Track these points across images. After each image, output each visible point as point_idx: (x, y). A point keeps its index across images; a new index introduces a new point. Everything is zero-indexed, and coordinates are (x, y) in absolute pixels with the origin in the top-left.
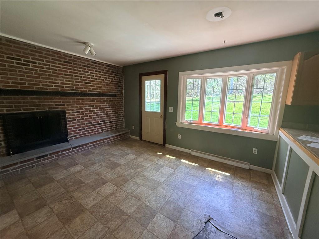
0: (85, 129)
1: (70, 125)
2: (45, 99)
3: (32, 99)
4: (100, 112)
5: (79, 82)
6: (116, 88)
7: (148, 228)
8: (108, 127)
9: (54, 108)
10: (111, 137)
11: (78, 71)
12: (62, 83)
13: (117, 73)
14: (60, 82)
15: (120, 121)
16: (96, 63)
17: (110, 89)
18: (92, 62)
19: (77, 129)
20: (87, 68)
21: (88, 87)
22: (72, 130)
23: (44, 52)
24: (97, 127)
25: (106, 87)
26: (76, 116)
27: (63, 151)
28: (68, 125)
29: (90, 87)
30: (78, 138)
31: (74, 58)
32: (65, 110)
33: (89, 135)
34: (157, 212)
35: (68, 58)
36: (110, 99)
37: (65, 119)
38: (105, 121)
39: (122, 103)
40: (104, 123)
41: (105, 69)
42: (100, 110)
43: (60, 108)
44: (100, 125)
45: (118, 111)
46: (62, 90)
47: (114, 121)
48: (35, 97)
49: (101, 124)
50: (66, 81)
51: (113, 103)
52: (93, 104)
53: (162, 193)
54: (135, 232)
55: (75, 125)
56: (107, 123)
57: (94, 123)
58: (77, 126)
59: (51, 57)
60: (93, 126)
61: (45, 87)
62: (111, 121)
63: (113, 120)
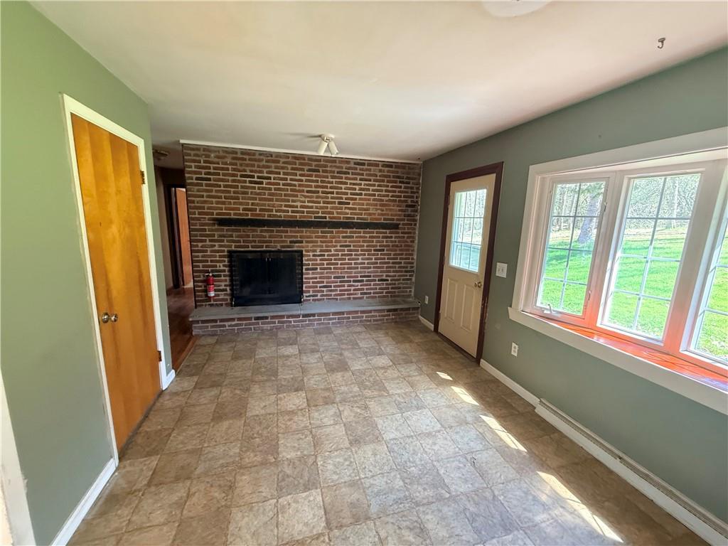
0: (331, 286)
1: (308, 275)
2: (277, 231)
3: (261, 231)
4: (362, 259)
5: (328, 203)
6: (399, 210)
7: (280, 500)
8: (376, 289)
9: (288, 247)
10: (374, 310)
11: (329, 182)
12: (302, 207)
13: (408, 178)
14: (299, 204)
15: (403, 280)
16: (363, 164)
17: (388, 212)
18: (355, 164)
19: (319, 285)
20: (344, 176)
21: (343, 211)
22: (311, 284)
23: (282, 160)
24: (353, 286)
25: (379, 209)
26: (318, 262)
27: (289, 317)
28: (304, 276)
29: (347, 211)
30: (318, 300)
31: (324, 161)
32: (302, 251)
33: (337, 299)
34: (319, 486)
35: (314, 163)
36: (386, 233)
37: (302, 265)
38: (370, 276)
39: (413, 242)
40: (367, 281)
41: (380, 174)
42: (361, 255)
43: (296, 247)
44: (359, 284)
45: (400, 259)
46: (301, 217)
47: (389, 278)
48: (266, 228)
49: (362, 281)
50: (308, 202)
51: (392, 242)
52: (350, 242)
53: (363, 458)
54: (260, 490)
55: (316, 278)
56: (375, 280)
57: (348, 277)
58: (318, 280)
59: (289, 166)
60: (346, 284)
61: (278, 214)
62: (384, 278)
63: (387, 276)
